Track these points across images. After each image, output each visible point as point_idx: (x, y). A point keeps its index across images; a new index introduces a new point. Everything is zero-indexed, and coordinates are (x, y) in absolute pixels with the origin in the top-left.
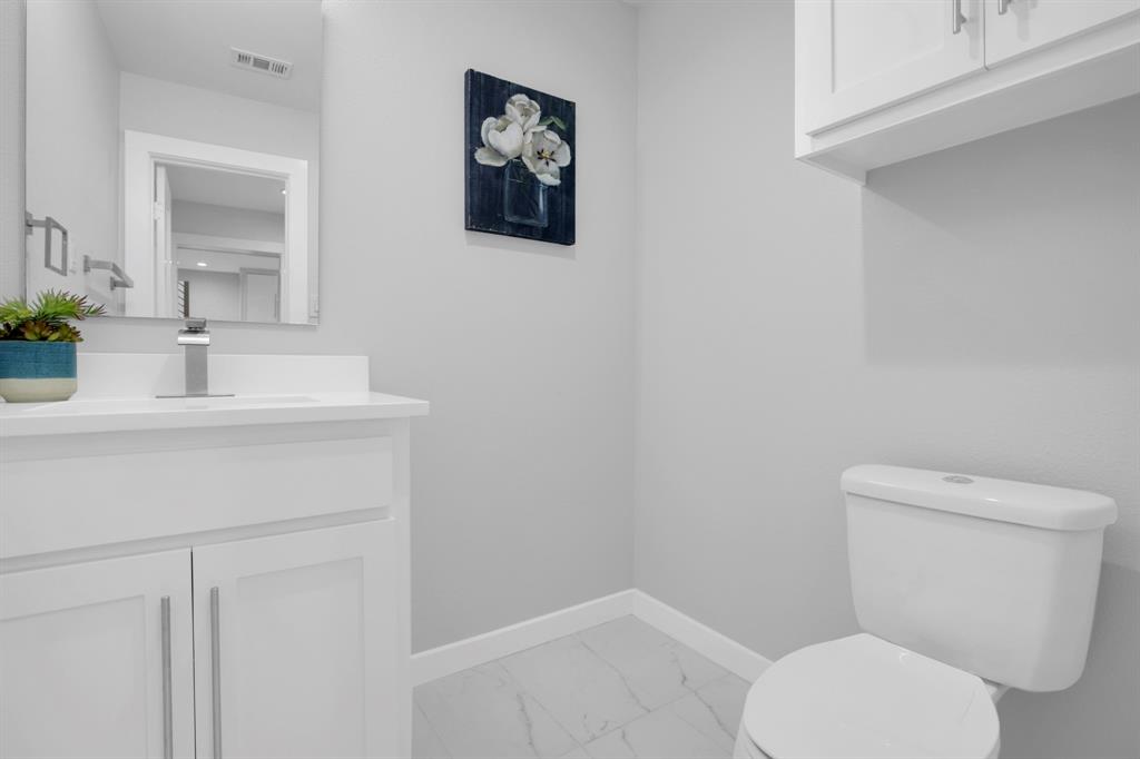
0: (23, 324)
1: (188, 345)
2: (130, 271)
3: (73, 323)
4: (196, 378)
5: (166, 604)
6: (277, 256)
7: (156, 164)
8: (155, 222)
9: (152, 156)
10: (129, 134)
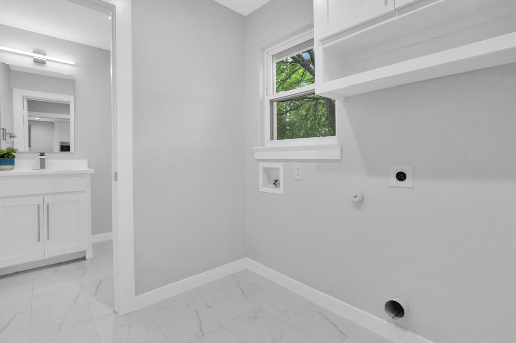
0: (4, 154)
1: (41, 159)
2: (15, 133)
3: (13, 154)
4: (43, 165)
5: (39, 205)
6: (69, 119)
7: (23, 98)
8: (23, 116)
9: (22, 95)
10: (14, 89)
